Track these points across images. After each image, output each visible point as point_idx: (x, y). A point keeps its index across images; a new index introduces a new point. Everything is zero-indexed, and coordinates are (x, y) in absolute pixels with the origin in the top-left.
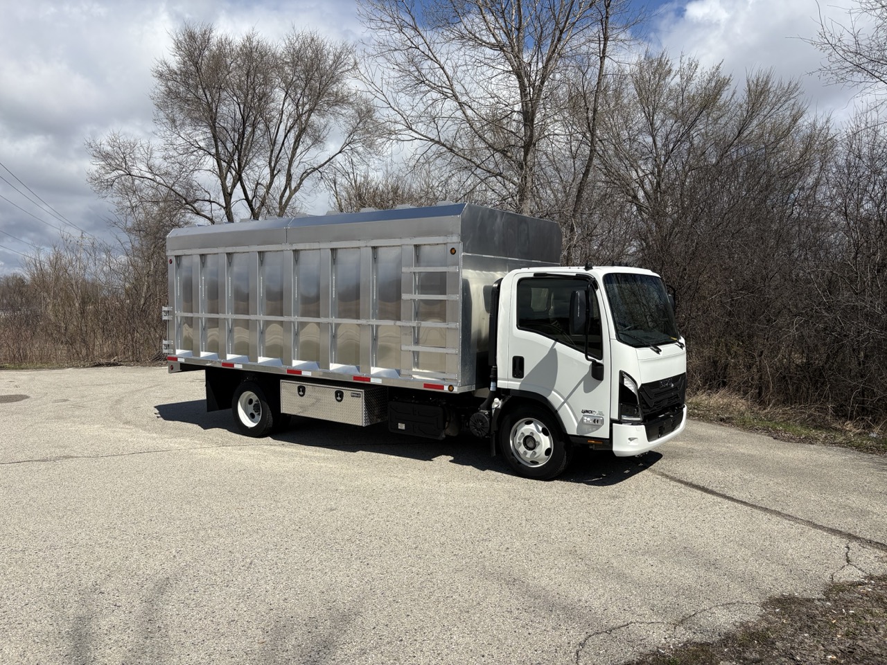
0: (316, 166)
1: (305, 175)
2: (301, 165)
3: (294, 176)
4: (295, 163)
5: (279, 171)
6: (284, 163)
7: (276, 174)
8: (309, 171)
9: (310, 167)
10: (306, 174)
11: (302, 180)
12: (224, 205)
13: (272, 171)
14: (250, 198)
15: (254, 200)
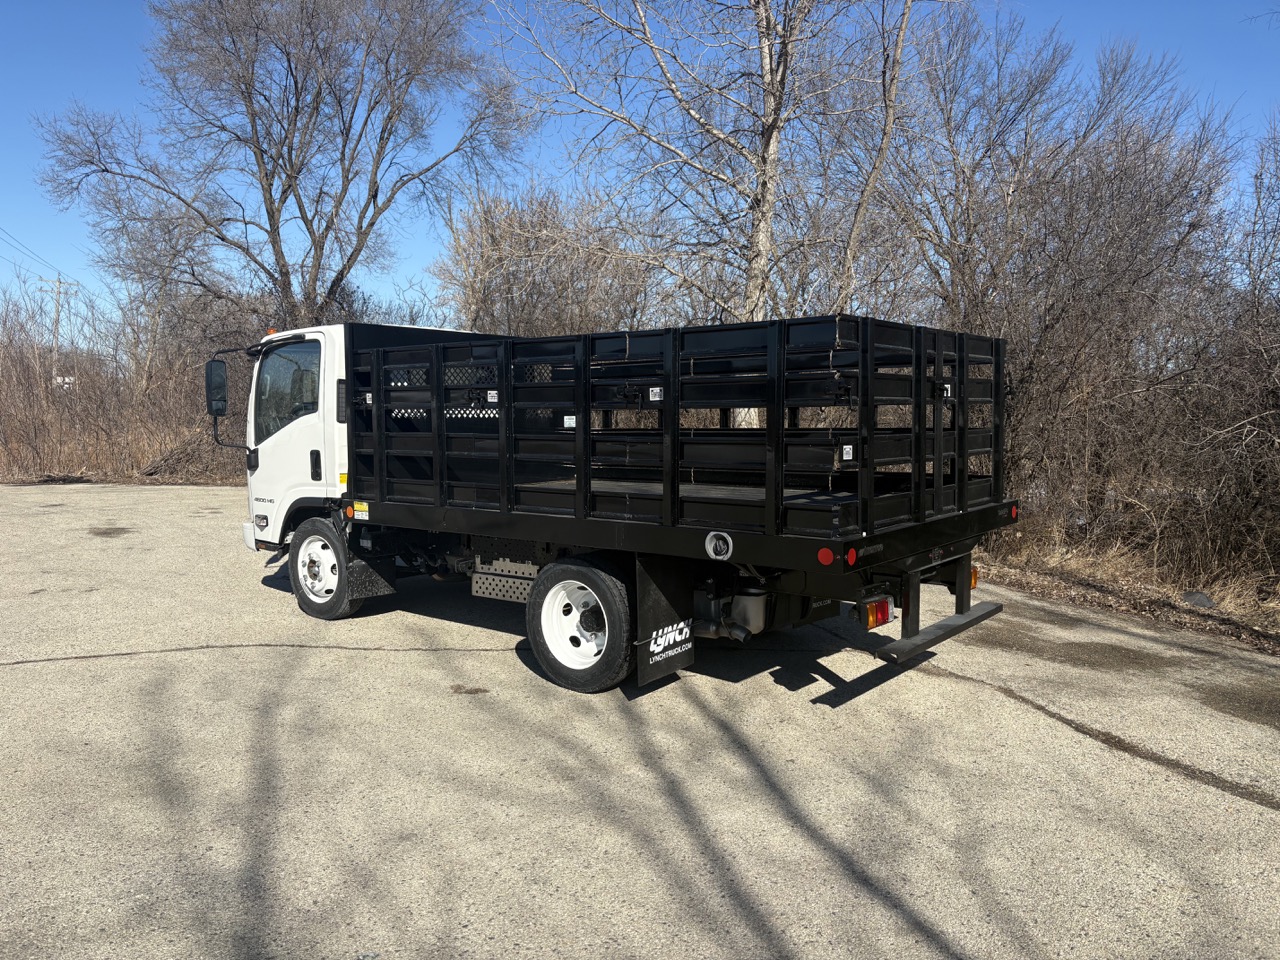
0: (415, 172)
1: (399, 184)
2: (393, 168)
3: (382, 186)
4: (384, 165)
5: (357, 173)
6: (366, 163)
7: (352, 180)
8: (405, 178)
9: (407, 172)
10: (402, 182)
11: (394, 194)
12: (268, 227)
13: (345, 172)
14: (310, 215)
15: (316, 222)
